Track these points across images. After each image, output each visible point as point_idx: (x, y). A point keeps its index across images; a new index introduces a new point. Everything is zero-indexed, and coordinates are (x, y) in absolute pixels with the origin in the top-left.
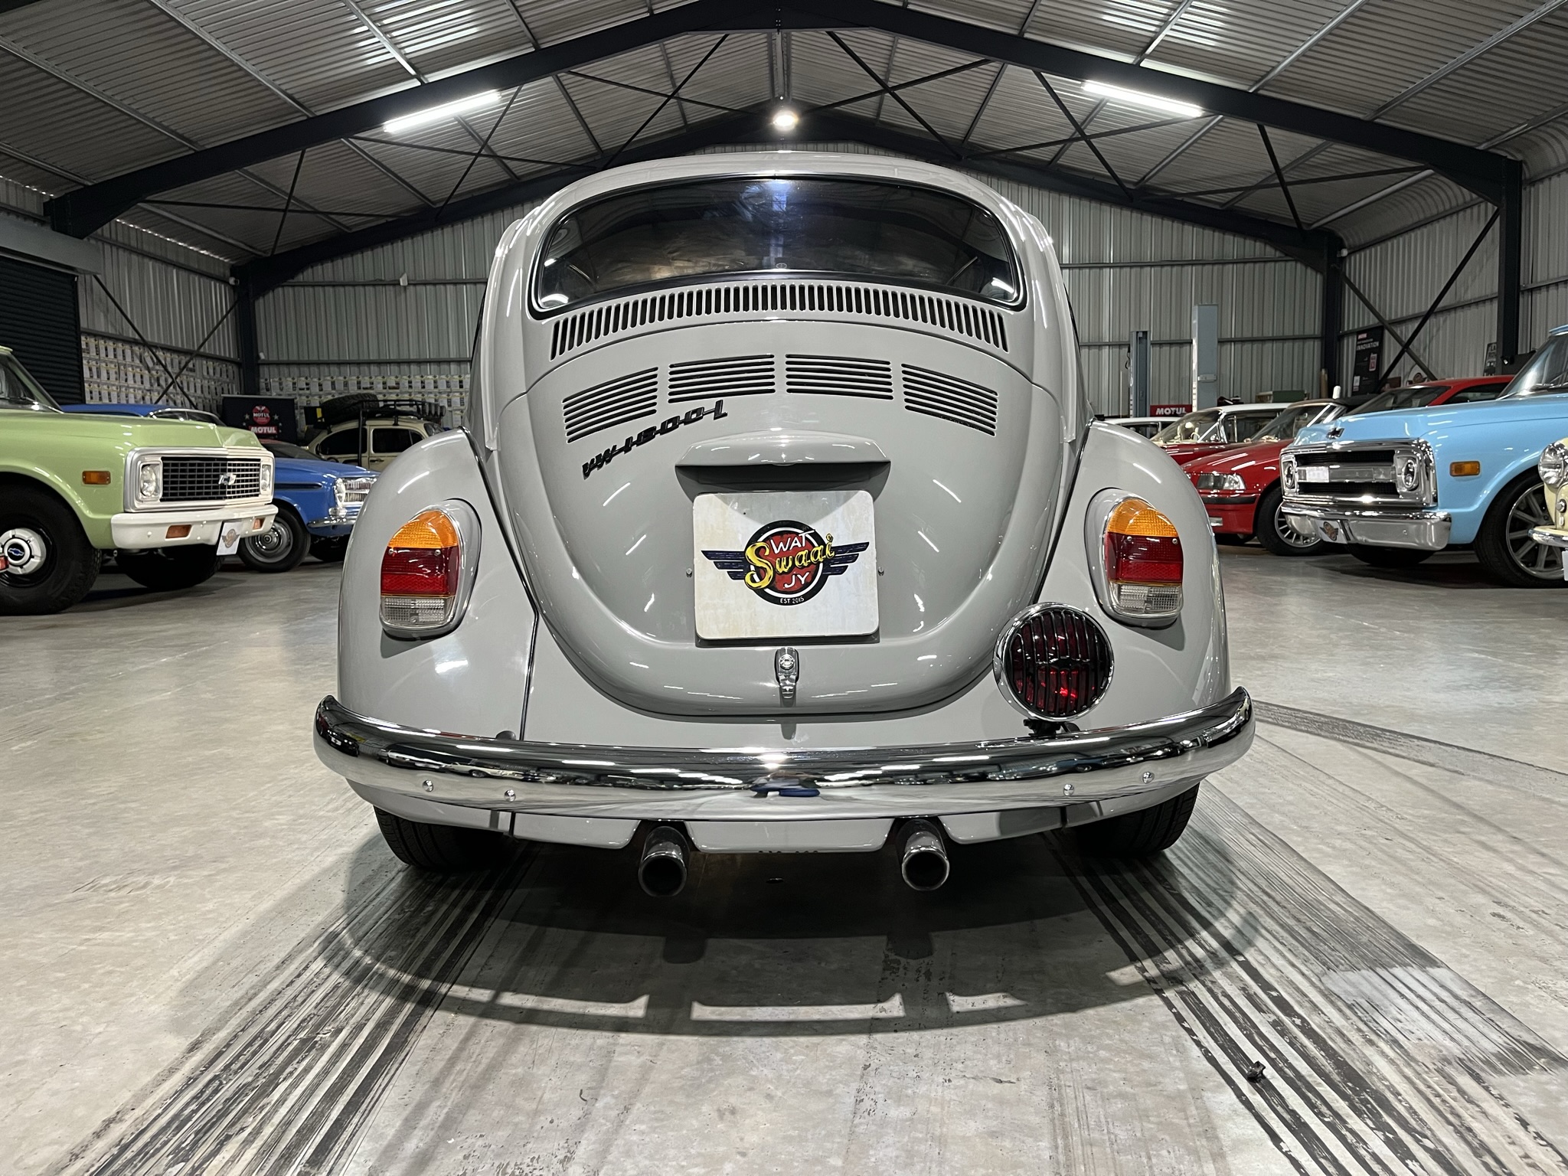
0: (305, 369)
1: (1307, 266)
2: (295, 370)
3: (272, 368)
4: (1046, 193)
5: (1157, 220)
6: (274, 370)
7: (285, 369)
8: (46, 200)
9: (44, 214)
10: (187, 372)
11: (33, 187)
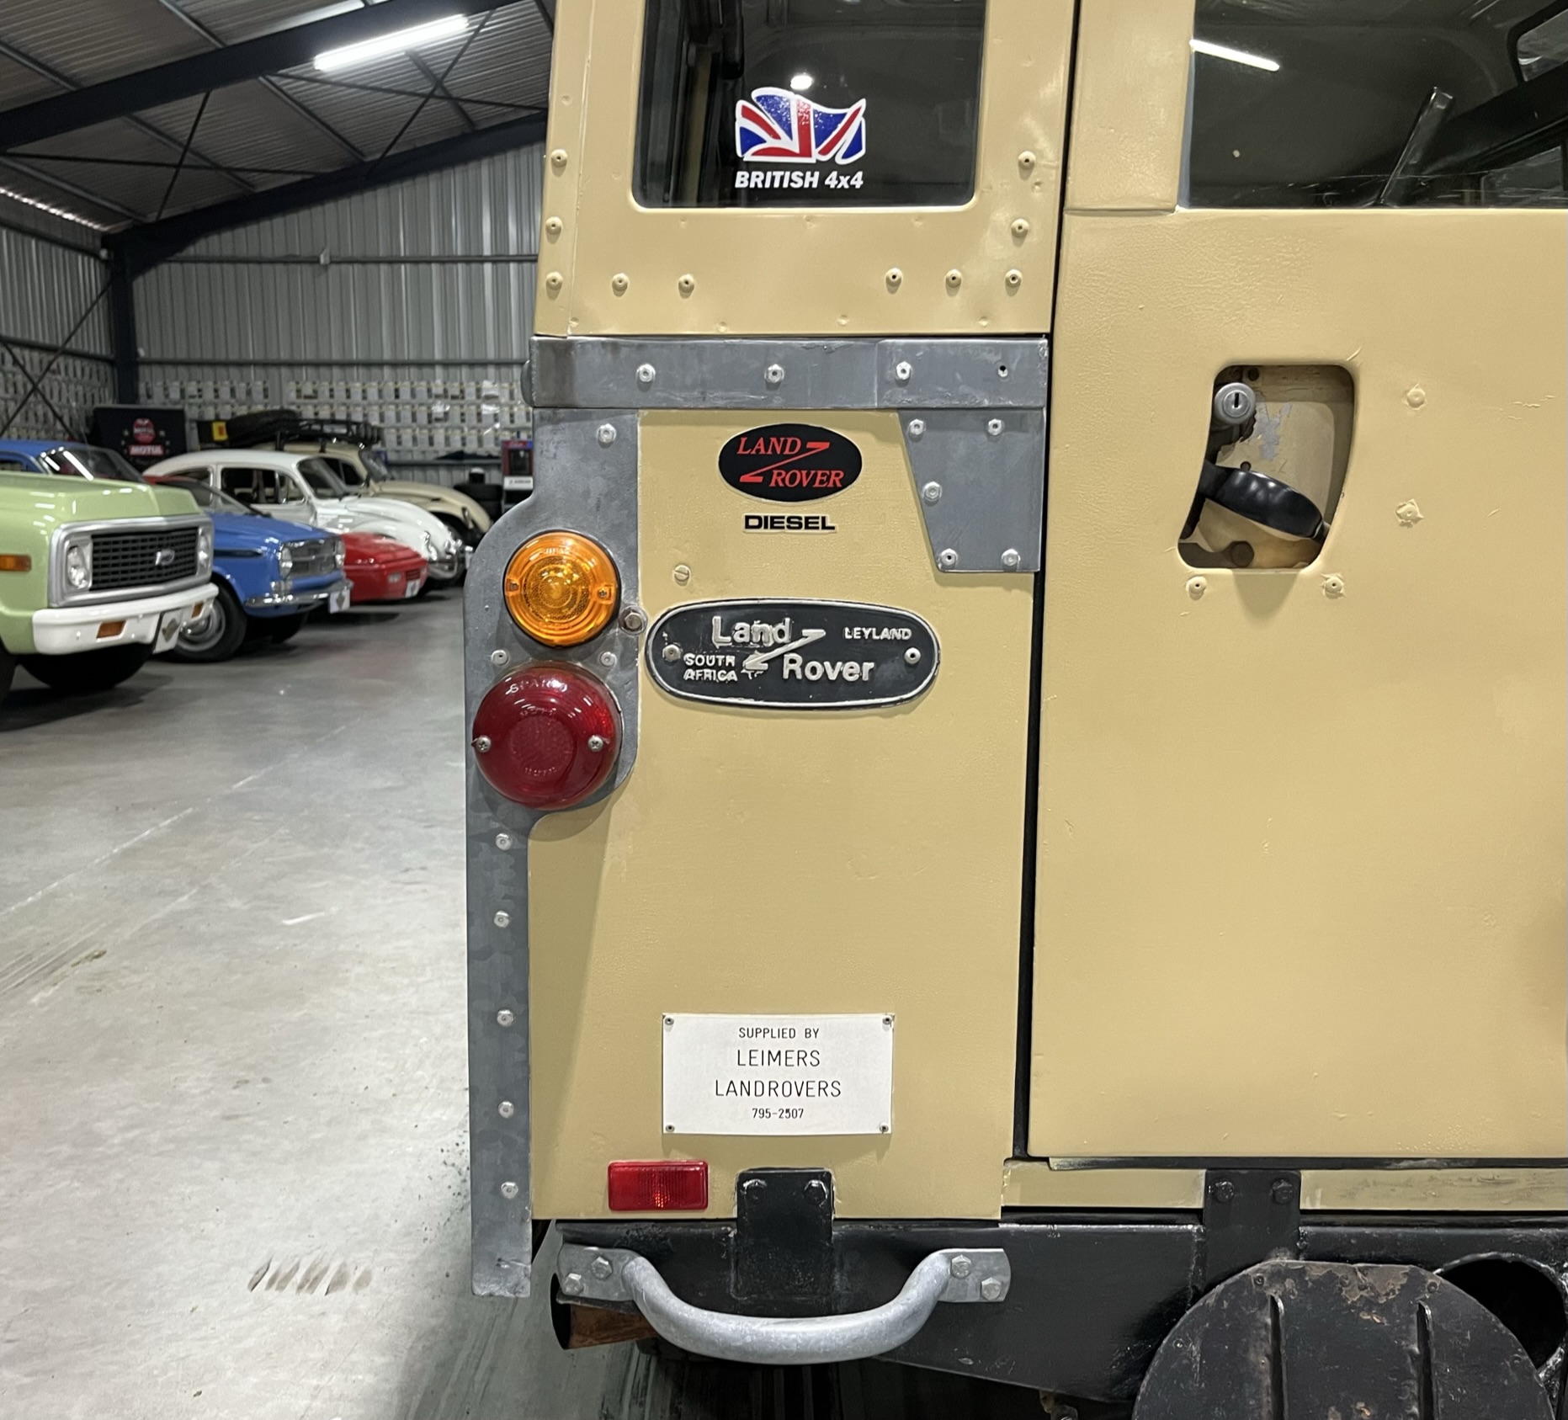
3: (154, 368)
6: (157, 370)
7: (170, 370)
10: (50, 375)
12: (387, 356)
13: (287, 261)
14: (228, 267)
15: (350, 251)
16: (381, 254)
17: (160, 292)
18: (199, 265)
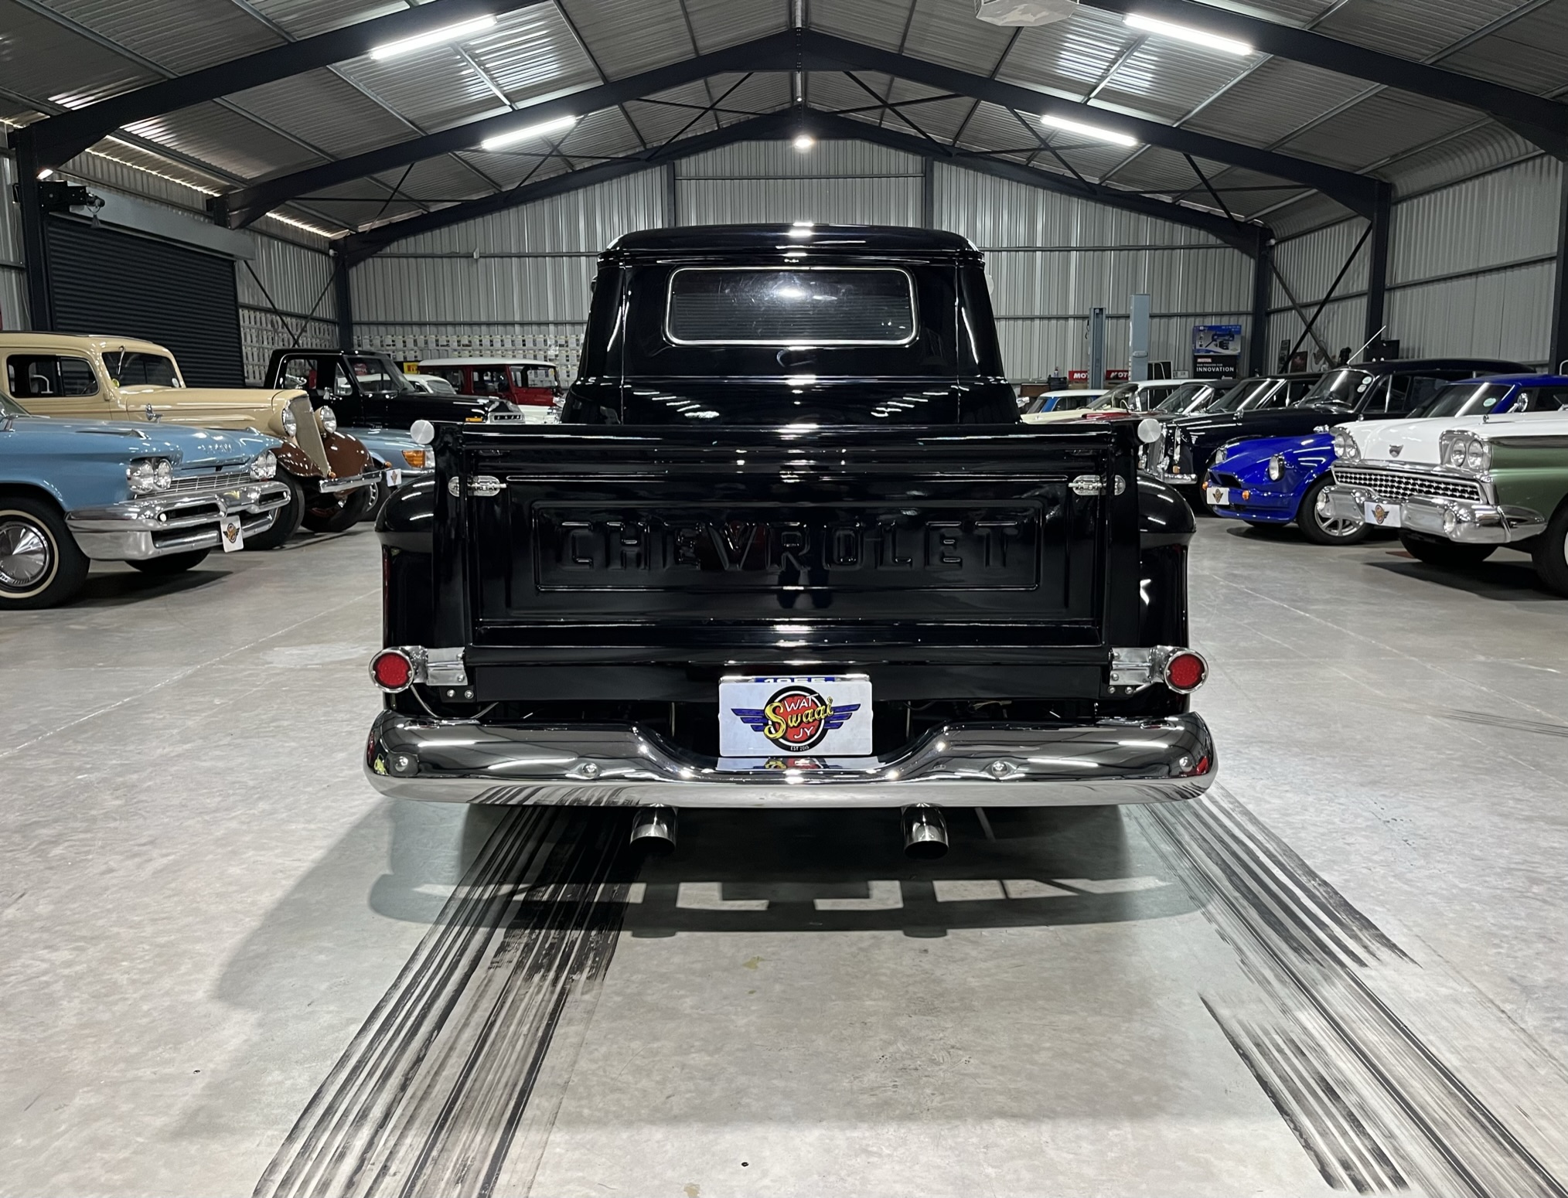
0: (391, 329)
1: (1242, 253)
2: (382, 329)
3: (363, 327)
4: (1022, 187)
5: (1116, 211)
6: (365, 328)
7: (374, 328)
8: (209, 198)
9: (208, 210)
10: (304, 334)
11: (200, 189)
12: (517, 319)
13: (452, 256)
14: (412, 260)
15: (491, 250)
16: (513, 252)
17: (366, 276)
18: (393, 259)
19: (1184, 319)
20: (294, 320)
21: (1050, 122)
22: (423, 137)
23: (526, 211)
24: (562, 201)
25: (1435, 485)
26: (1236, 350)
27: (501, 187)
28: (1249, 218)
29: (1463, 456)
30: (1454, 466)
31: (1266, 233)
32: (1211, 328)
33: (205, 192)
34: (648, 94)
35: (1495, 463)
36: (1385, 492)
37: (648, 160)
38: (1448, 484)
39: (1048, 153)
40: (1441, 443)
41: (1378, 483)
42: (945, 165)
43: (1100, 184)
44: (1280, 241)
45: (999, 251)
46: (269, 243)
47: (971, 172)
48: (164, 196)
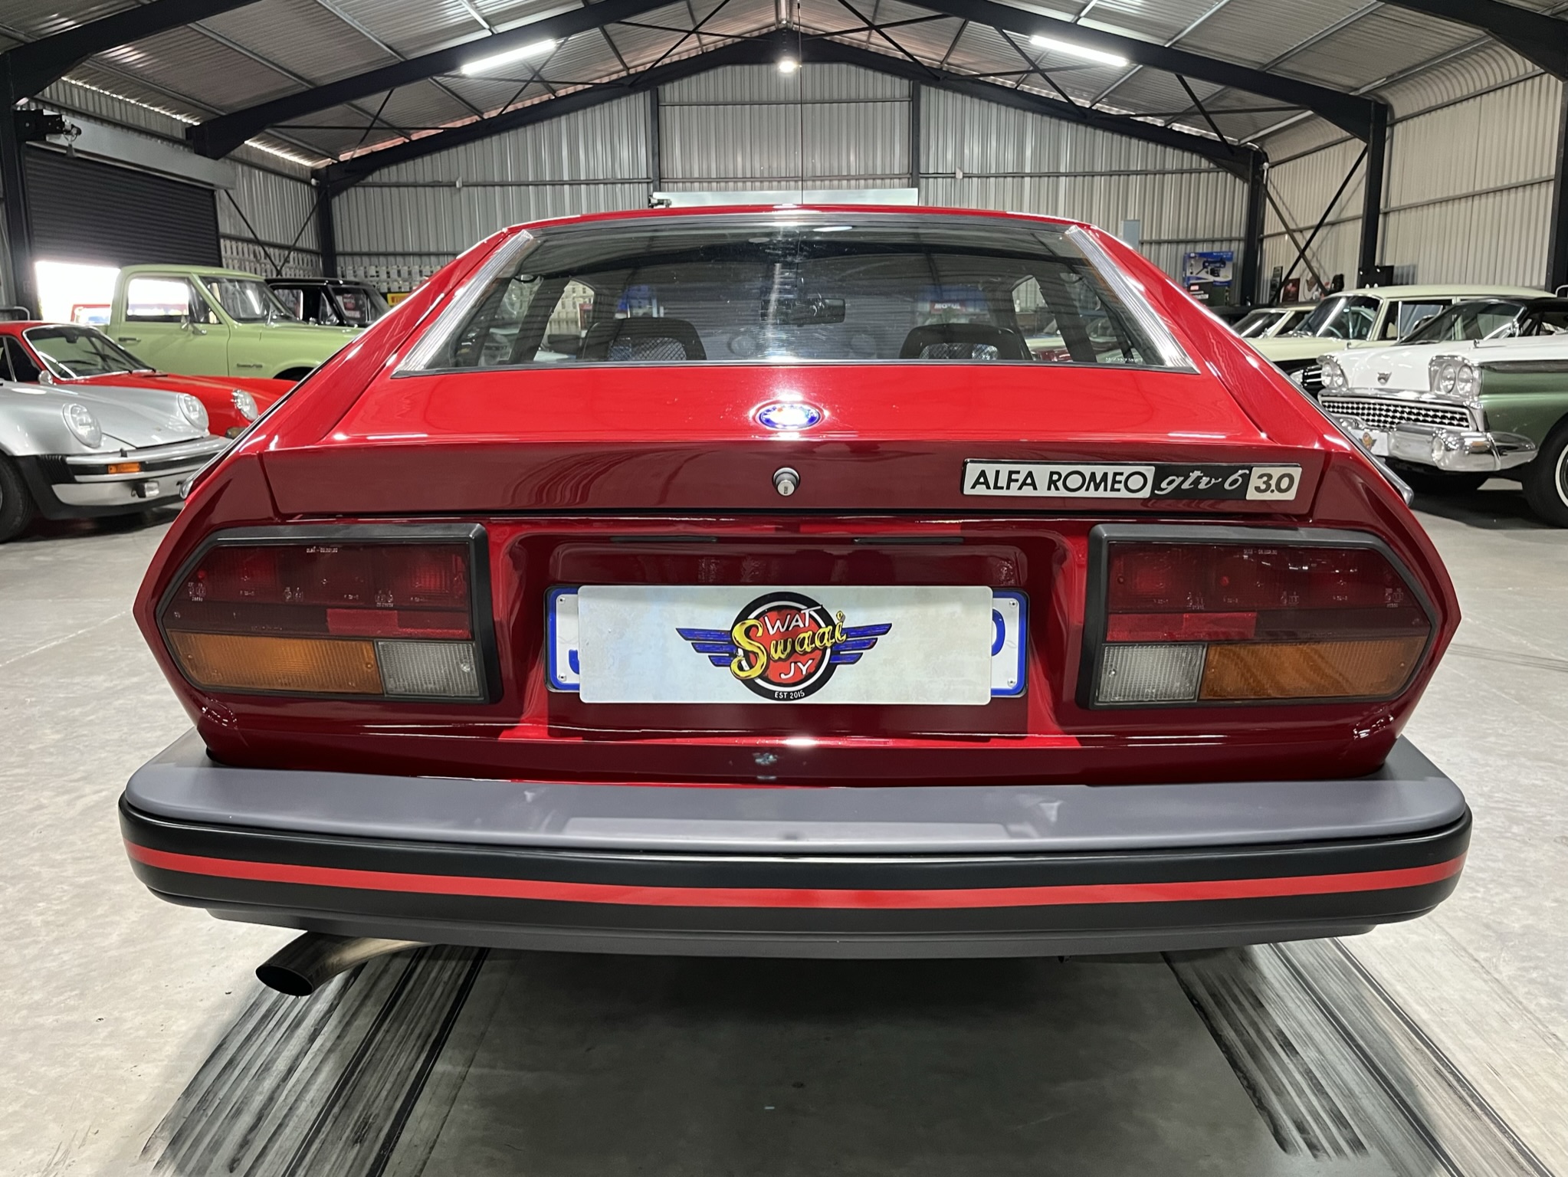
0: (374, 259)
1: (1237, 174)
2: (366, 259)
3: (347, 258)
4: (1012, 110)
5: (1108, 135)
6: (348, 259)
7: (357, 259)
8: (188, 126)
9: (187, 138)
10: (286, 264)
11: (178, 117)
13: (435, 185)
14: (394, 190)
15: (474, 179)
16: (496, 180)
17: (350, 207)
18: (375, 189)
19: (1174, 246)
20: (277, 251)
21: (1040, 42)
22: (401, 63)
23: (509, 139)
24: (544, 128)
25: (1423, 412)
26: (1227, 277)
27: (483, 113)
28: (1243, 142)
29: (1452, 382)
30: (1443, 393)
31: (1261, 157)
32: (1202, 255)
33: (184, 120)
34: (627, 16)
35: (1486, 389)
36: (1373, 421)
37: (631, 86)
38: (1437, 411)
39: (1038, 75)
40: (1430, 369)
41: (1366, 412)
42: (933, 89)
43: (1090, 107)
44: (1272, 167)
45: (987, 177)
46: (250, 172)
47: (959, 96)
48: (143, 124)
